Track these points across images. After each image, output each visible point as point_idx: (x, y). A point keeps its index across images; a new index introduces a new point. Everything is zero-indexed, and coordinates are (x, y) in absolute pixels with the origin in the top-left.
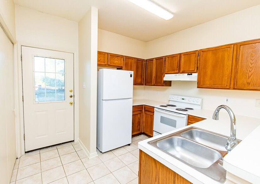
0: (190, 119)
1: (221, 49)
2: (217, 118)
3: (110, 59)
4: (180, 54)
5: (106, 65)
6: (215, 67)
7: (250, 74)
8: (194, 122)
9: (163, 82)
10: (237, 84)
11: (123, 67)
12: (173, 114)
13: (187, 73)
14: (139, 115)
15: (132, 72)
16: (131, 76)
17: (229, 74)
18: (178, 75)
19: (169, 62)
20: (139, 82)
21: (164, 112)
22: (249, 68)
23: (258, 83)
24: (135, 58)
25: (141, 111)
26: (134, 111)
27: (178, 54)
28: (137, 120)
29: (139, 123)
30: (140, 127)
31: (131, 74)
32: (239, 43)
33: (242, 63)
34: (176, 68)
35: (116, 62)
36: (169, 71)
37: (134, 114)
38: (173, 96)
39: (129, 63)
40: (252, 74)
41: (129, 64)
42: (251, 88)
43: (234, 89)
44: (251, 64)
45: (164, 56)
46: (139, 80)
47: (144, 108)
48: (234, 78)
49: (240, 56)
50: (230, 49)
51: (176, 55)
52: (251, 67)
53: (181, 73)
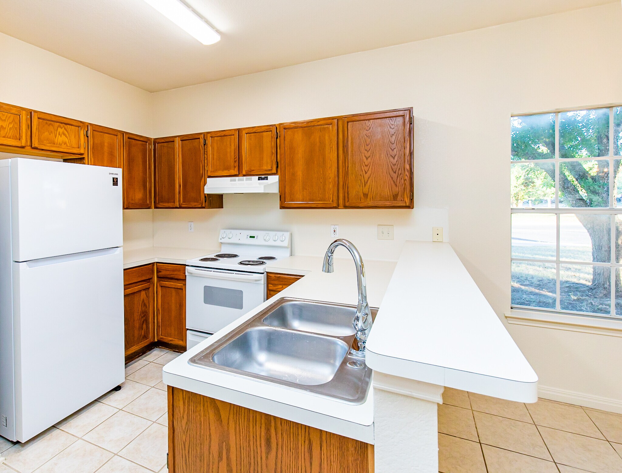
0: (273, 282)
1: (318, 125)
2: (331, 268)
3: (38, 129)
4: (239, 130)
5: (23, 147)
6: (309, 162)
7: (366, 176)
8: (281, 286)
9: (203, 197)
10: (348, 198)
11: (85, 156)
12: (234, 275)
13: (257, 175)
14: (143, 293)
15: (118, 172)
16: (115, 182)
17: (335, 177)
18: (239, 180)
19: (216, 148)
20: (137, 201)
21: (212, 273)
22: (364, 166)
23: (379, 194)
24: (123, 133)
25: (149, 280)
26: (128, 283)
27: (235, 130)
28: (138, 309)
29: (145, 316)
30: (148, 328)
31: (115, 176)
32: (346, 117)
33: (352, 156)
34: (232, 164)
35: (60, 139)
36: (216, 171)
37: (129, 291)
38: (228, 231)
39: (106, 144)
40: (369, 178)
41: (106, 149)
42: (371, 204)
43: (345, 207)
44: (367, 159)
45: (201, 134)
46: (138, 195)
47: (158, 271)
48: (343, 185)
49: (349, 142)
50: (332, 127)
51: (231, 133)
52: (366, 164)
53: (244, 176)
